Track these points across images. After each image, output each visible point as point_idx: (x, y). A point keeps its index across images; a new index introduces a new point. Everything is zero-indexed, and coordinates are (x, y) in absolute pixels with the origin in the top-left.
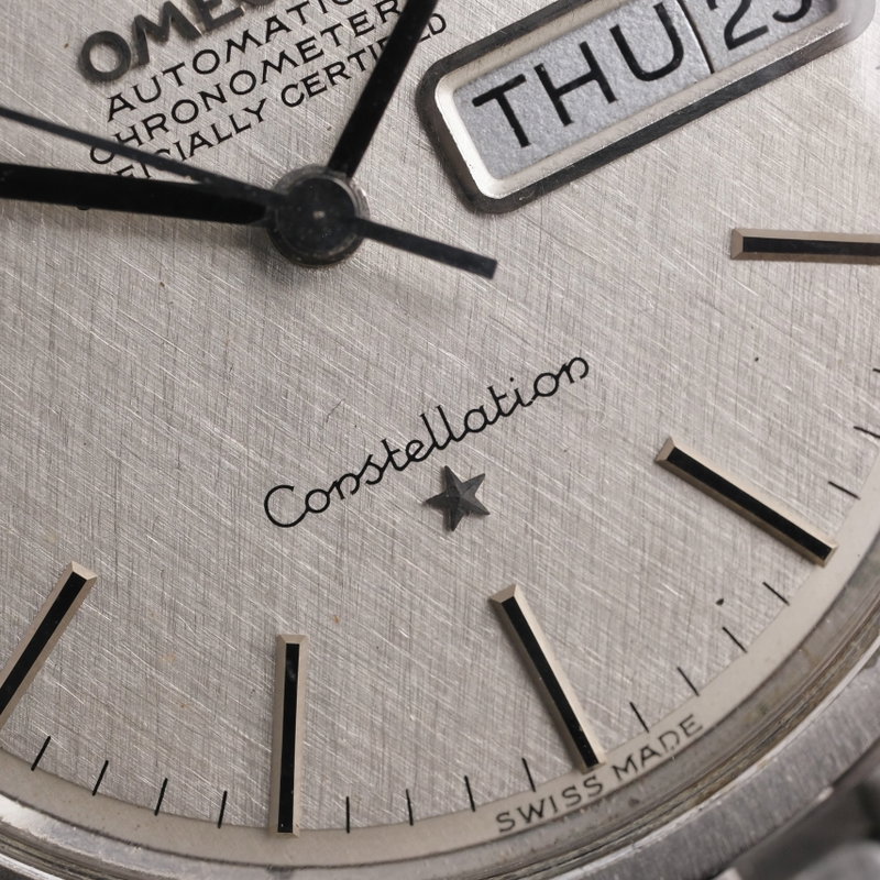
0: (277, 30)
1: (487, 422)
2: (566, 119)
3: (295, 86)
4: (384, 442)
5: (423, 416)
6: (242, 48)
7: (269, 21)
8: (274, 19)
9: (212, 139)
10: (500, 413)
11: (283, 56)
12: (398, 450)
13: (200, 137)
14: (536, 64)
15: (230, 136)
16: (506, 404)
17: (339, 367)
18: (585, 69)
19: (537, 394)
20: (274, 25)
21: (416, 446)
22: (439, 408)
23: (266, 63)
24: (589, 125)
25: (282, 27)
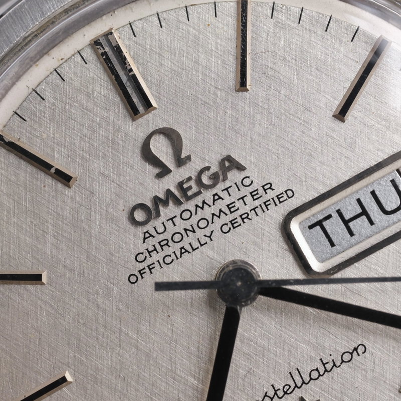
0: (217, 199)
1: (320, 375)
2: (351, 234)
3: (227, 224)
4: (272, 385)
5: (290, 373)
6: (202, 208)
7: (214, 195)
8: (216, 194)
9: (190, 249)
10: (326, 370)
11: (221, 211)
12: (279, 389)
13: (184, 249)
14: (337, 209)
15: (198, 248)
16: (328, 367)
17: (251, 352)
18: (359, 211)
19: (343, 361)
20: (216, 197)
21: (287, 387)
22: (297, 369)
23: (213, 215)
24: (362, 236)
25: (220, 198)
